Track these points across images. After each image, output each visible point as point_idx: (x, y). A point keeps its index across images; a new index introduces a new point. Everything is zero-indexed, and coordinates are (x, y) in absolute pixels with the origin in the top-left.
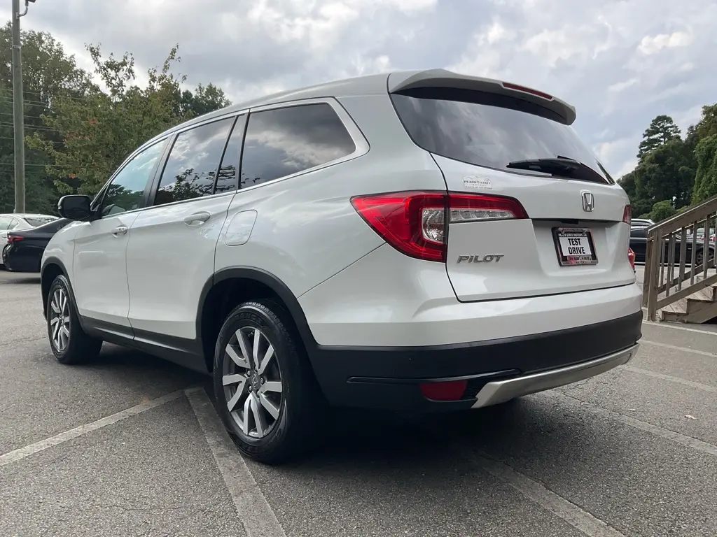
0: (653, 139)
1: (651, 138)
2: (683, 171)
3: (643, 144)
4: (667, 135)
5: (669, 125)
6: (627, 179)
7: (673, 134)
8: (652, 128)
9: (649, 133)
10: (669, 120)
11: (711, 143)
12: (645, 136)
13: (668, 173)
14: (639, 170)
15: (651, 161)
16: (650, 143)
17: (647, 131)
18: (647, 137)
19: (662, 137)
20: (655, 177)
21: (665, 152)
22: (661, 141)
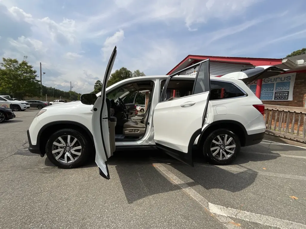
3: (95, 86)
9: (96, 84)
10: (100, 81)
15: (98, 90)
16: (96, 86)
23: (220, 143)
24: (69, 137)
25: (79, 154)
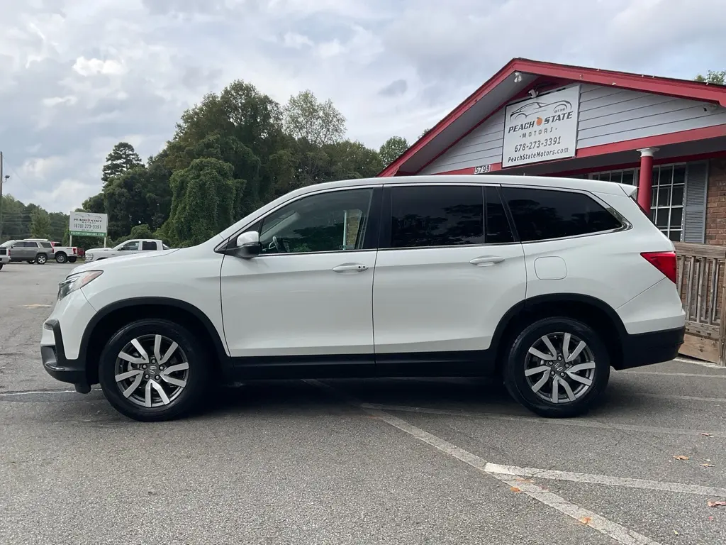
0: (116, 164)
1: (114, 162)
2: (149, 197)
3: (107, 167)
4: (129, 161)
5: (131, 152)
6: (94, 201)
7: (135, 162)
8: (115, 153)
9: (112, 158)
10: (130, 148)
11: (183, 176)
12: (108, 160)
13: (136, 198)
14: (109, 194)
15: (119, 186)
16: (114, 168)
17: (110, 155)
18: (110, 162)
19: (124, 163)
20: (125, 201)
21: (133, 178)
22: (124, 167)
23: (552, 355)
24: (158, 338)
25: (182, 383)
